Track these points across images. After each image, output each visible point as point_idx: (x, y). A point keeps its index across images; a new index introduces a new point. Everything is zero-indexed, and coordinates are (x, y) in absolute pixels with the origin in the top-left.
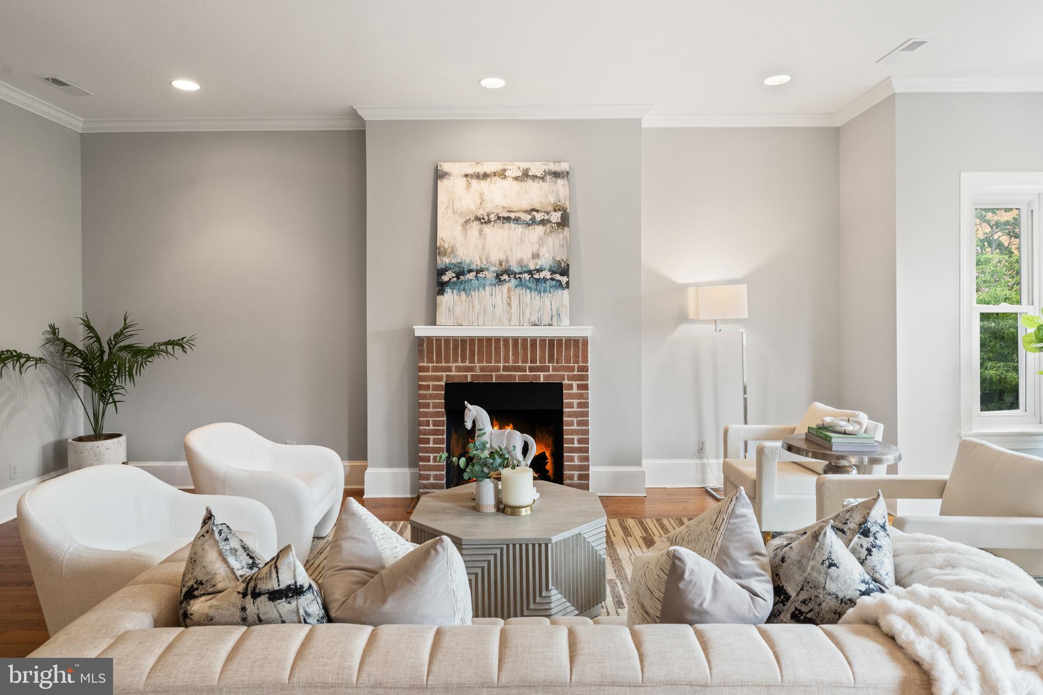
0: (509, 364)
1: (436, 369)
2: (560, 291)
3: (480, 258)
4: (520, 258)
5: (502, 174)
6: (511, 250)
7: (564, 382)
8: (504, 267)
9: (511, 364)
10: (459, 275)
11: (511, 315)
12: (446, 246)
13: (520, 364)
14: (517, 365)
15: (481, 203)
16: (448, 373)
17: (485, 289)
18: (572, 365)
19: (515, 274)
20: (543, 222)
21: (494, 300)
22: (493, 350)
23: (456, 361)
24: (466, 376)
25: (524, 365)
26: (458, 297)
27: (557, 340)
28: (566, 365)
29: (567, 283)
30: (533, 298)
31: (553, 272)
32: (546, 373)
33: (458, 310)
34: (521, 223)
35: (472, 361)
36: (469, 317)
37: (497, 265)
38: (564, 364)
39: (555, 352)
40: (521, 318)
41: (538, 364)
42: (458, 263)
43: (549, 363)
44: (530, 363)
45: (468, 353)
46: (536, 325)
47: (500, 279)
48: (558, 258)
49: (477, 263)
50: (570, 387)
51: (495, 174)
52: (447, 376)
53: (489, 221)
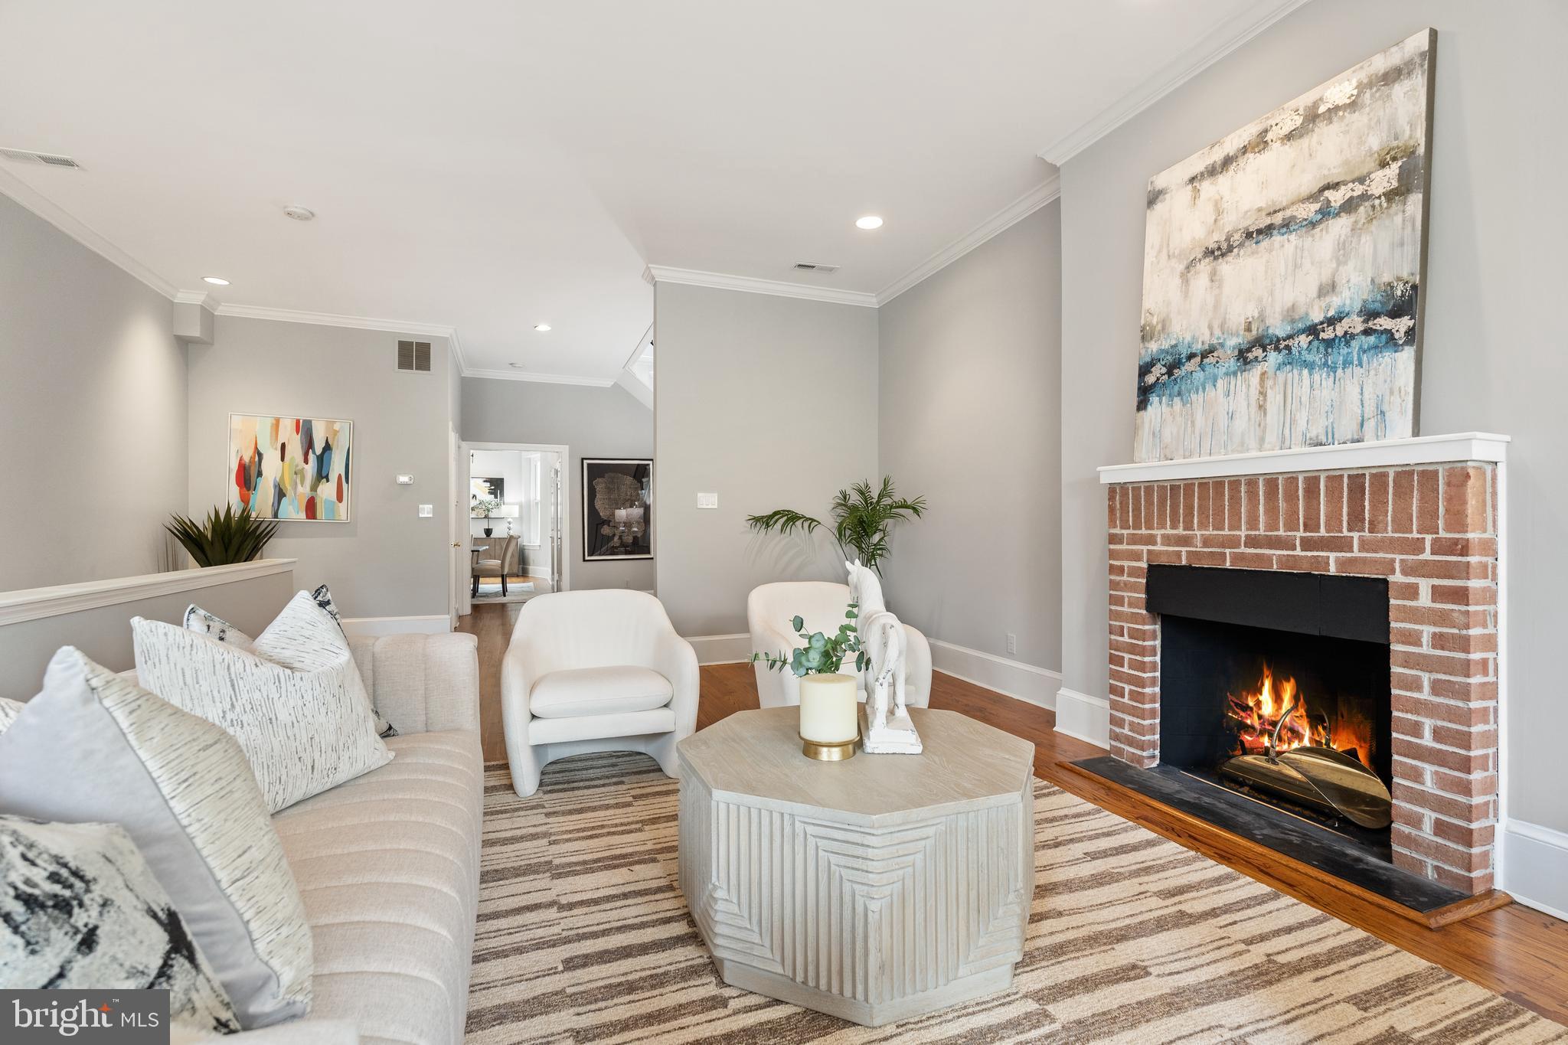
0: (1257, 533)
1: (1134, 540)
2: (1387, 357)
3: (1210, 327)
4: (1290, 304)
5: (1261, 143)
6: (1272, 293)
7: (1391, 579)
8: (1254, 332)
9: (1262, 532)
10: (1172, 368)
11: (1264, 431)
12: (1155, 322)
13: (1281, 532)
14: (1275, 533)
15: (1216, 221)
16: (1151, 547)
17: (1215, 386)
18: (1415, 535)
19: (1278, 340)
20: (1349, 206)
21: (1231, 403)
22: (1227, 503)
23: (1162, 526)
24: (1178, 554)
25: (1289, 533)
26: (1169, 409)
27: (1373, 476)
28: (1396, 535)
29: (1410, 333)
30: (1316, 385)
31: (1371, 315)
32: (1343, 554)
33: (1168, 434)
34: (1296, 227)
35: (1188, 526)
36: (1186, 443)
37: (1242, 333)
38: (1390, 534)
39: (1367, 503)
40: (1287, 432)
41: (1322, 532)
42: (1172, 347)
43: (1350, 530)
44: (1305, 530)
45: (1181, 511)
46: (1321, 445)
47: (1245, 359)
48: (1386, 278)
49: (1203, 338)
50: (1412, 592)
51: (1244, 150)
52: (1149, 551)
53: (1230, 249)
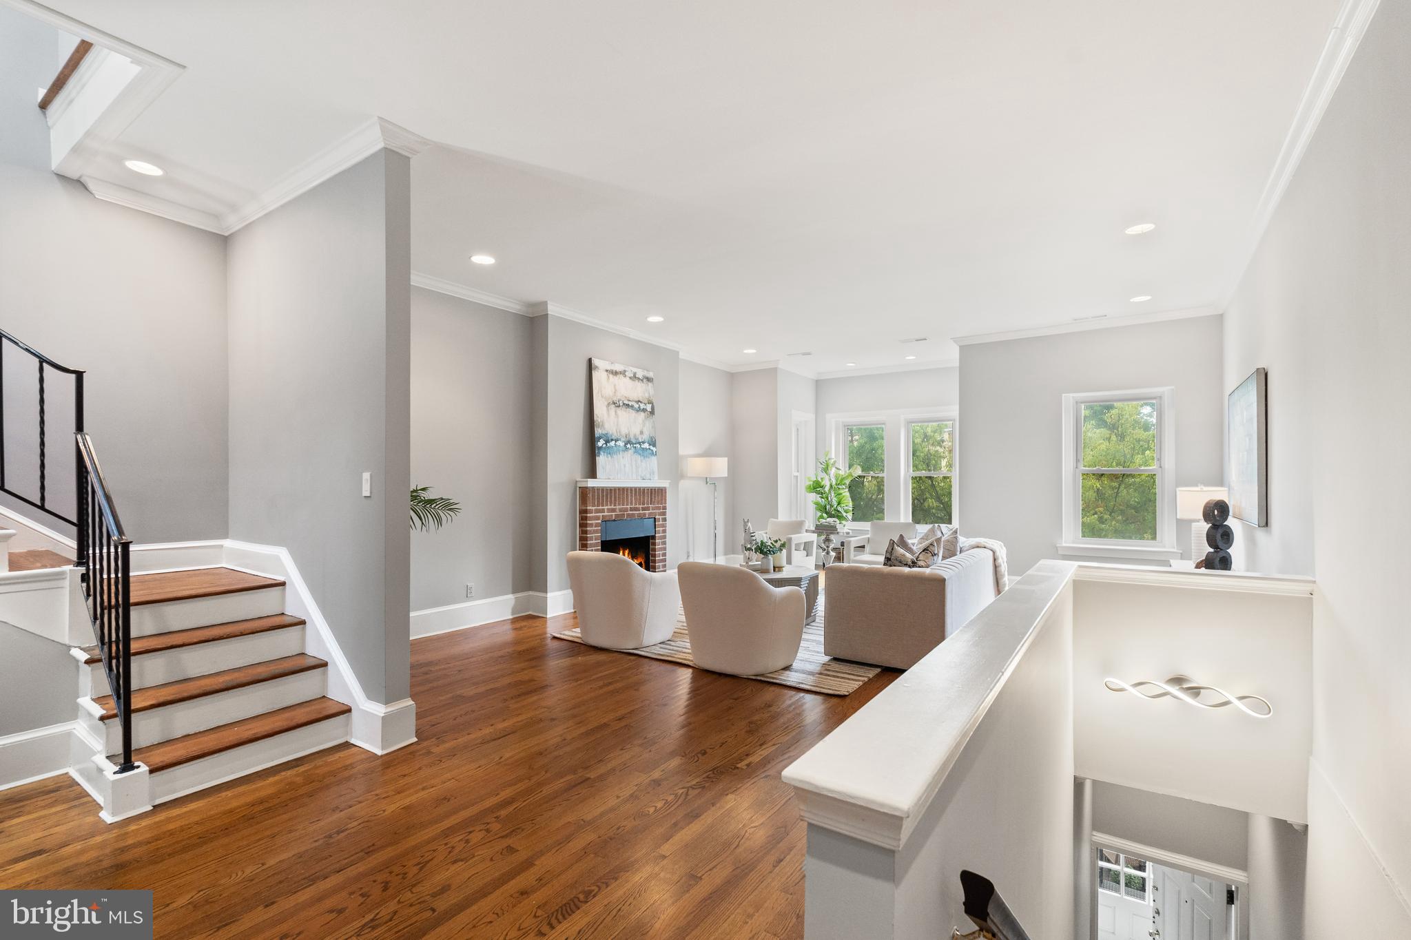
1: (597, 511)
2: (653, 457)
3: (616, 431)
4: (634, 433)
5: (624, 373)
6: (631, 427)
7: (656, 517)
8: (628, 438)
9: (633, 506)
10: (607, 442)
11: (633, 472)
12: (598, 421)
13: (637, 506)
15: (615, 392)
16: (603, 514)
17: (619, 453)
18: (660, 505)
19: (633, 443)
20: (644, 410)
21: (624, 461)
22: (625, 496)
23: (607, 505)
24: (612, 516)
25: (639, 506)
26: (607, 458)
27: (653, 489)
29: (655, 451)
30: (642, 461)
31: (650, 445)
32: (648, 511)
33: (608, 468)
34: (634, 409)
35: (615, 504)
36: (614, 473)
37: (625, 437)
38: (657, 505)
39: (653, 497)
40: (637, 474)
42: (606, 433)
43: (650, 504)
44: (642, 505)
45: (613, 499)
46: (644, 479)
47: (626, 446)
48: (651, 435)
49: (615, 434)
50: (659, 520)
51: (621, 373)
52: (602, 516)
53: (619, 406)
